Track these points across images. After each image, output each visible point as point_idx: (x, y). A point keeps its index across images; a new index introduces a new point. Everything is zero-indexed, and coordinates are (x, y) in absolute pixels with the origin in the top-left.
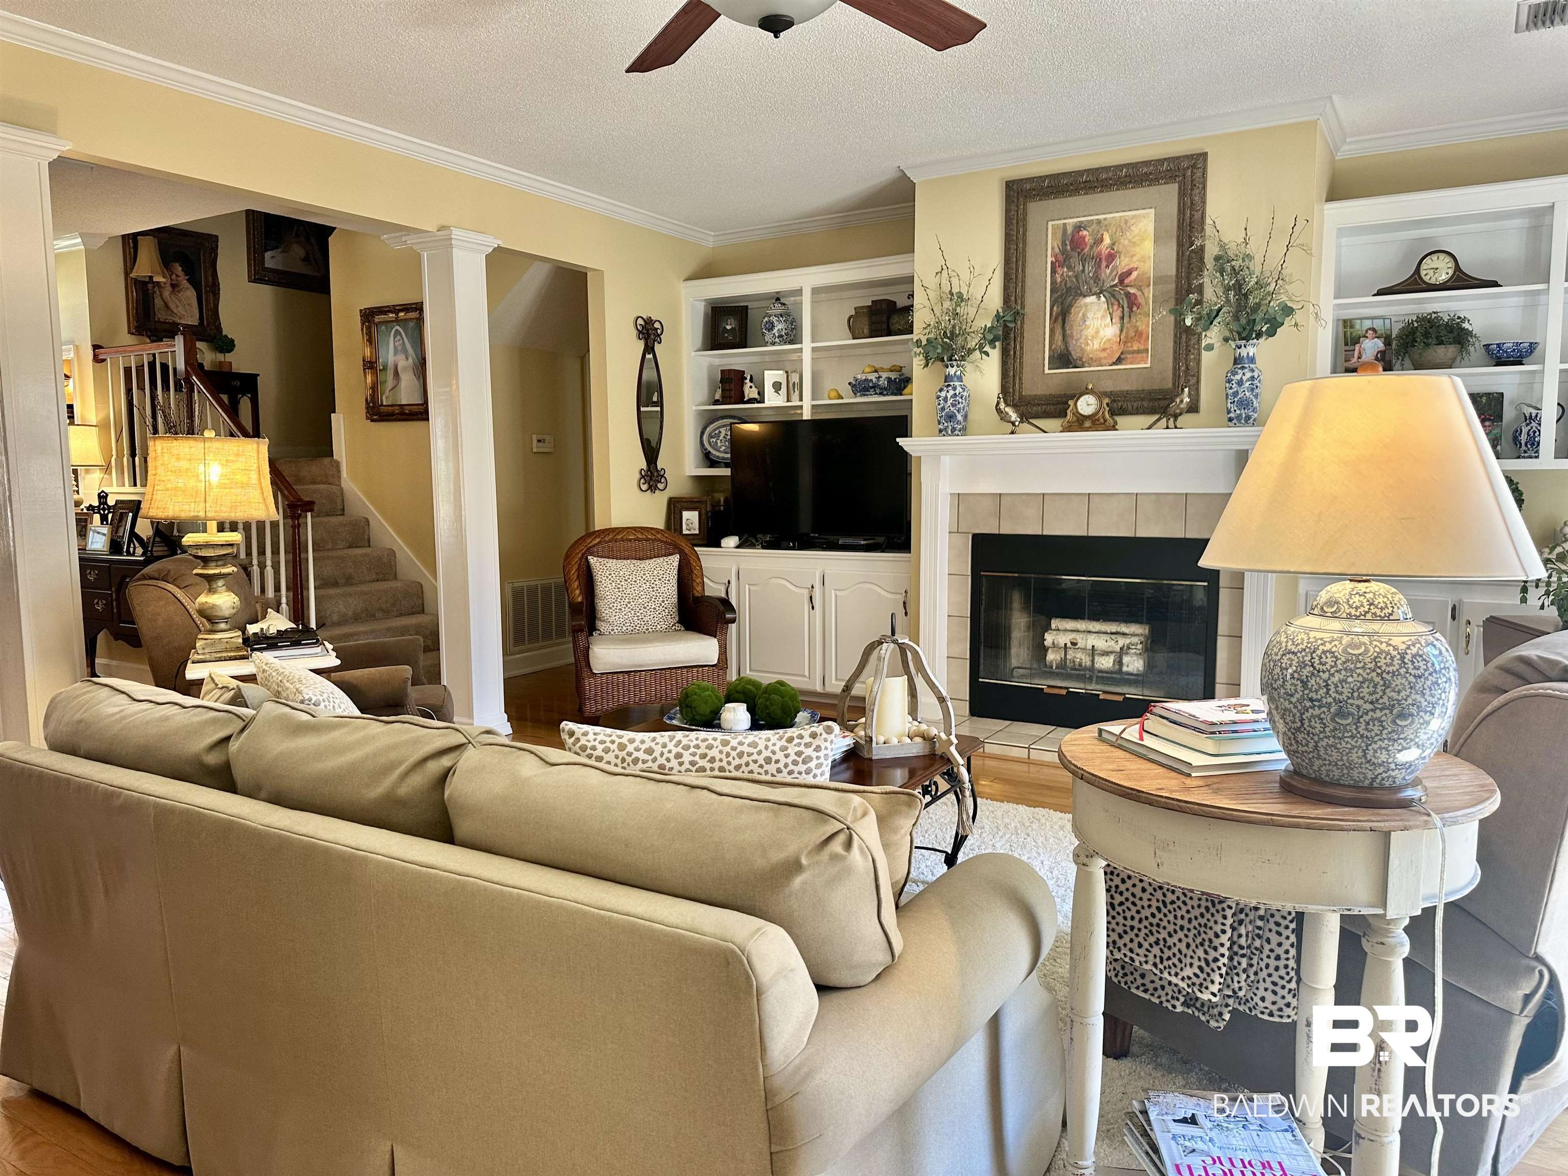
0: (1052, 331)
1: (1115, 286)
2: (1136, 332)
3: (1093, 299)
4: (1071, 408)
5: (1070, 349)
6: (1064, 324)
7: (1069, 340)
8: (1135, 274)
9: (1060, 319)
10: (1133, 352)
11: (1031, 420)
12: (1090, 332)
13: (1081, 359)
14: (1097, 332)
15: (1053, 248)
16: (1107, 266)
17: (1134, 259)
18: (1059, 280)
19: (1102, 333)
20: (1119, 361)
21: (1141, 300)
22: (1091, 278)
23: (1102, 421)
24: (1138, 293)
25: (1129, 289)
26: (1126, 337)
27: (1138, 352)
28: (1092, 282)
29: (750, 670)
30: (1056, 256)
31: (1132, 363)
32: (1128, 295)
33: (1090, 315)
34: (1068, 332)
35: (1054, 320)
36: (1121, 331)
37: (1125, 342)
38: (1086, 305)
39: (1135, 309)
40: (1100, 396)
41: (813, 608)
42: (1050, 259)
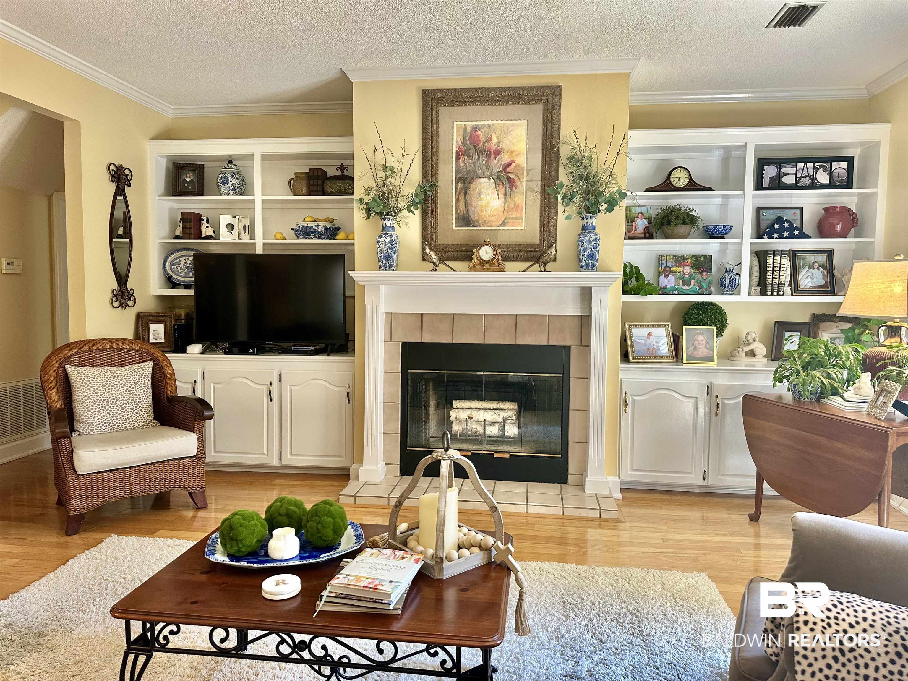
0: (457, 200)
1: (500, 172)
2: (515, 205)
3: (486, 179)
4: (475, 254)
5: (470, 214)
6: (465, 196)
7: (470, 207)
8: (514, 165)
9: (463, 193)
10: (513, 219)
11: (445, 262)
12: (484, 202)
13: (478, 221)
14: (488, 203)
15: (457, 142)
16: (495, 158)
17: (513, 154)
18: (461, 164)
19: (491, 204)
20: (503, 224)
21: (518, 183)
22: (484, 165)
23: (497, 264)
24: (516, 179)
25: (509, 175)
26: (508, 207)
27: (516, 218)
28: (484, 168)
29: (215, 452)
30: (459, 147)
31: (512, 226)
32: (509, 179)
33: (483, 191)
34: (469, 202)
35: (458, 193)
36: (505, 203)
37: (508, 212)
38: (480, 183)
39: (514, 189)
40: (495, 247)
41: (271, 400)
42: (455, 149)
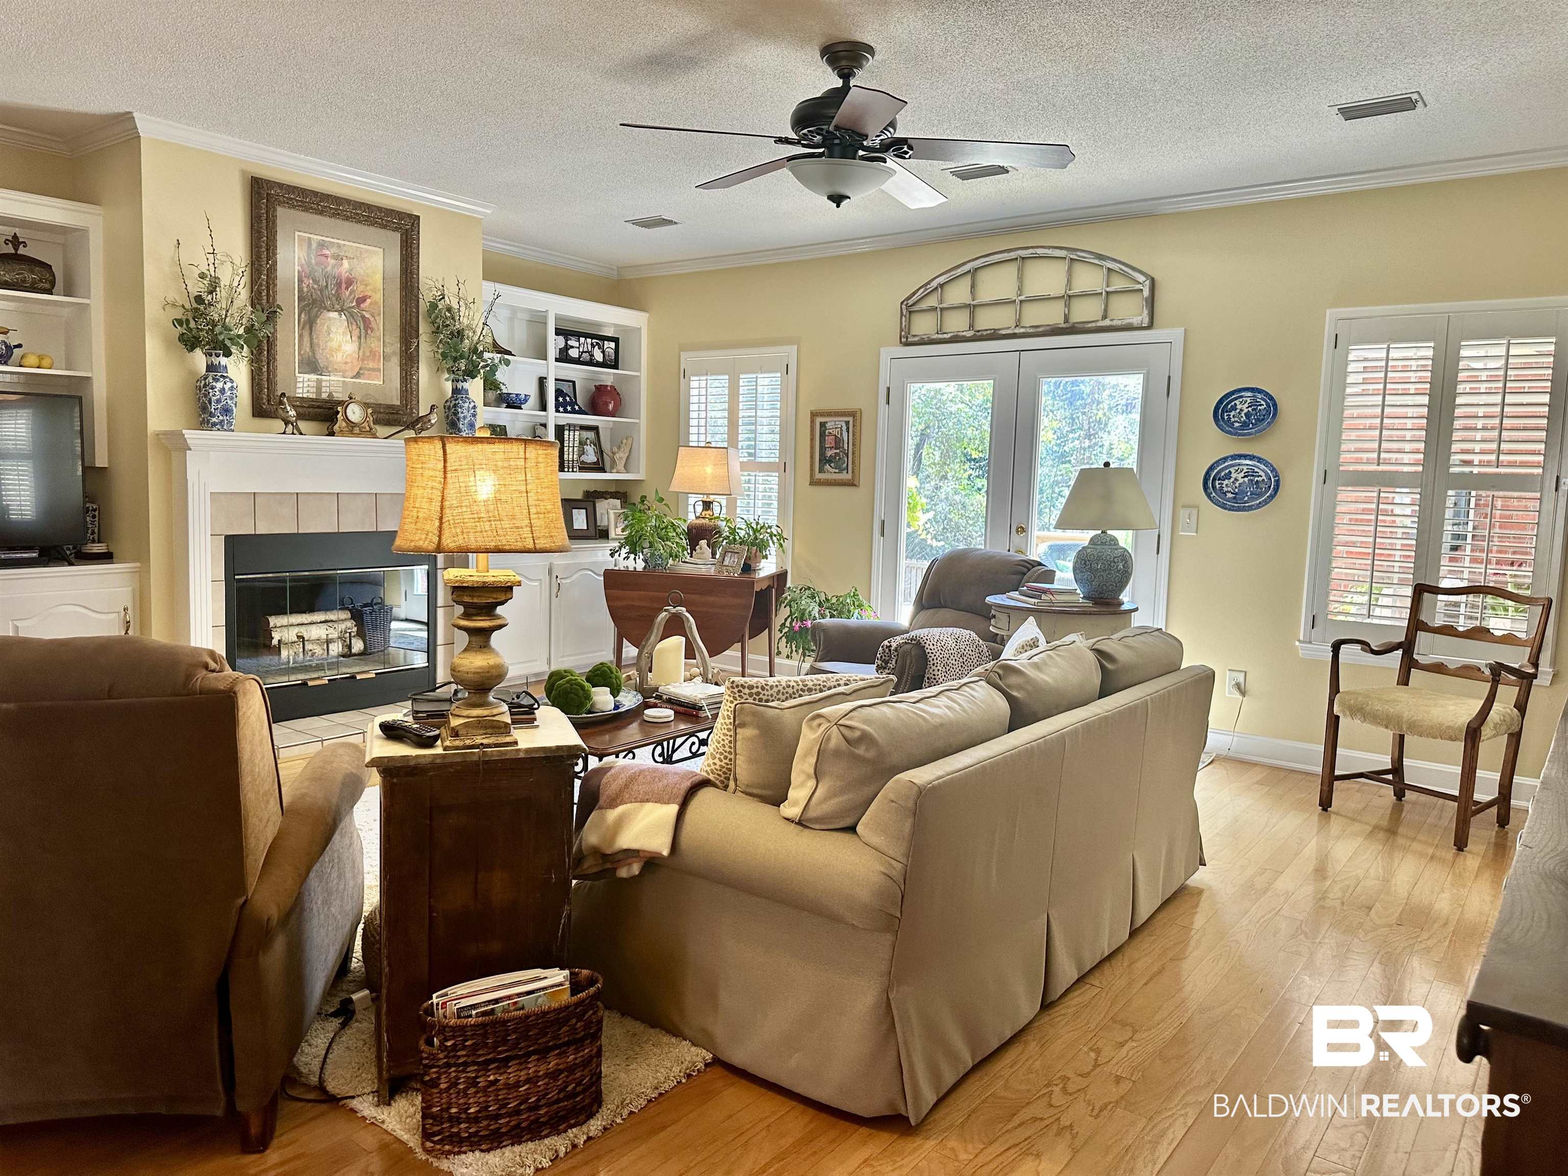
0: (301, 336)
1: (353, 307)
2: (371, 352)
3: (335, 315)
4: (340, 414)
5: (318, 357)
6: (311, 333)
7: (316, 348)
8: (368, 301)
9: (308, 326)
10: (369, 369)
12: (334, 344)
13: (327, 368)
14: (340, 346)
15: (299, 258)
16: (347, 288)
17: (368, 288)
18: (305, 290)
19: (343, 347)
20: (358, 375)
21: (373, 325)
22: (334, 295)
23: (368, 428)
24: (372, 319)
25: (364, 313)
26: (364, 354)
27: (373, 370)
28: (334, 299)
30: (301, 265)
31: (368, 379)
32: (363, 317)
33: (333, 329)
34: (315, 341)
35: (302, 329)
36: (360, 349)
37: (363, 360)
38: (330, 319)
39: (369, 332)
40: (366, 405)
42: (297, 268)
